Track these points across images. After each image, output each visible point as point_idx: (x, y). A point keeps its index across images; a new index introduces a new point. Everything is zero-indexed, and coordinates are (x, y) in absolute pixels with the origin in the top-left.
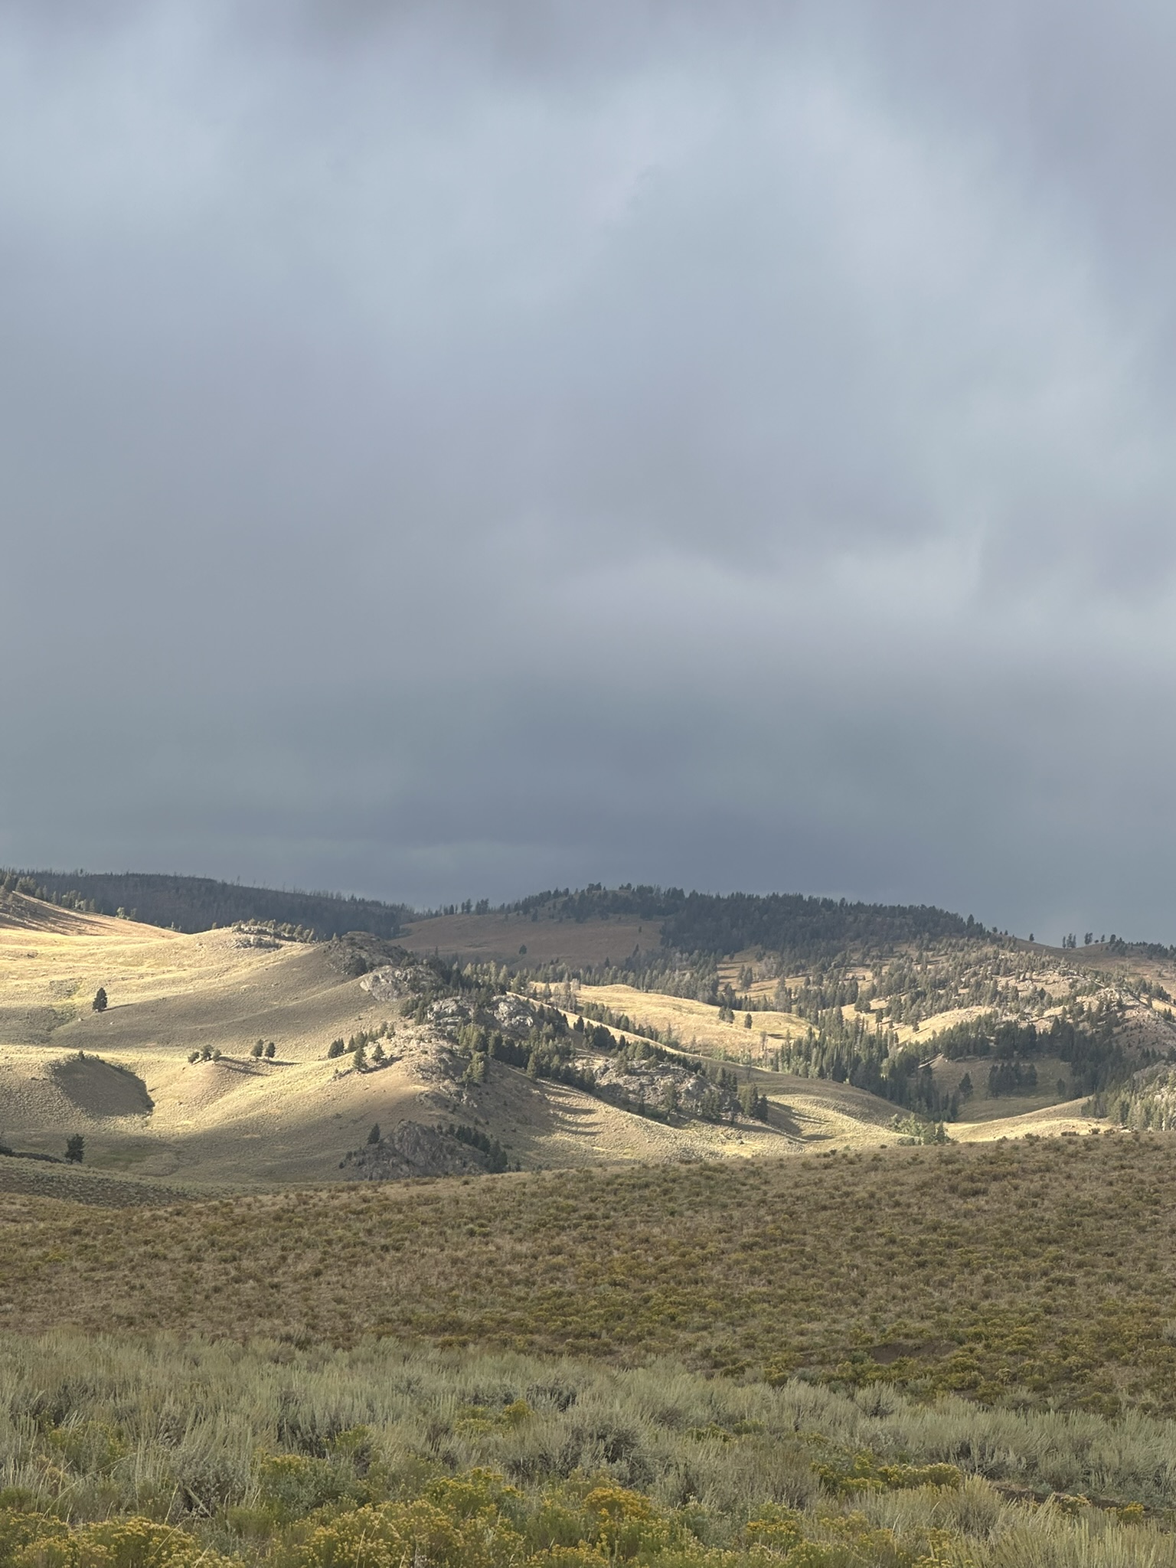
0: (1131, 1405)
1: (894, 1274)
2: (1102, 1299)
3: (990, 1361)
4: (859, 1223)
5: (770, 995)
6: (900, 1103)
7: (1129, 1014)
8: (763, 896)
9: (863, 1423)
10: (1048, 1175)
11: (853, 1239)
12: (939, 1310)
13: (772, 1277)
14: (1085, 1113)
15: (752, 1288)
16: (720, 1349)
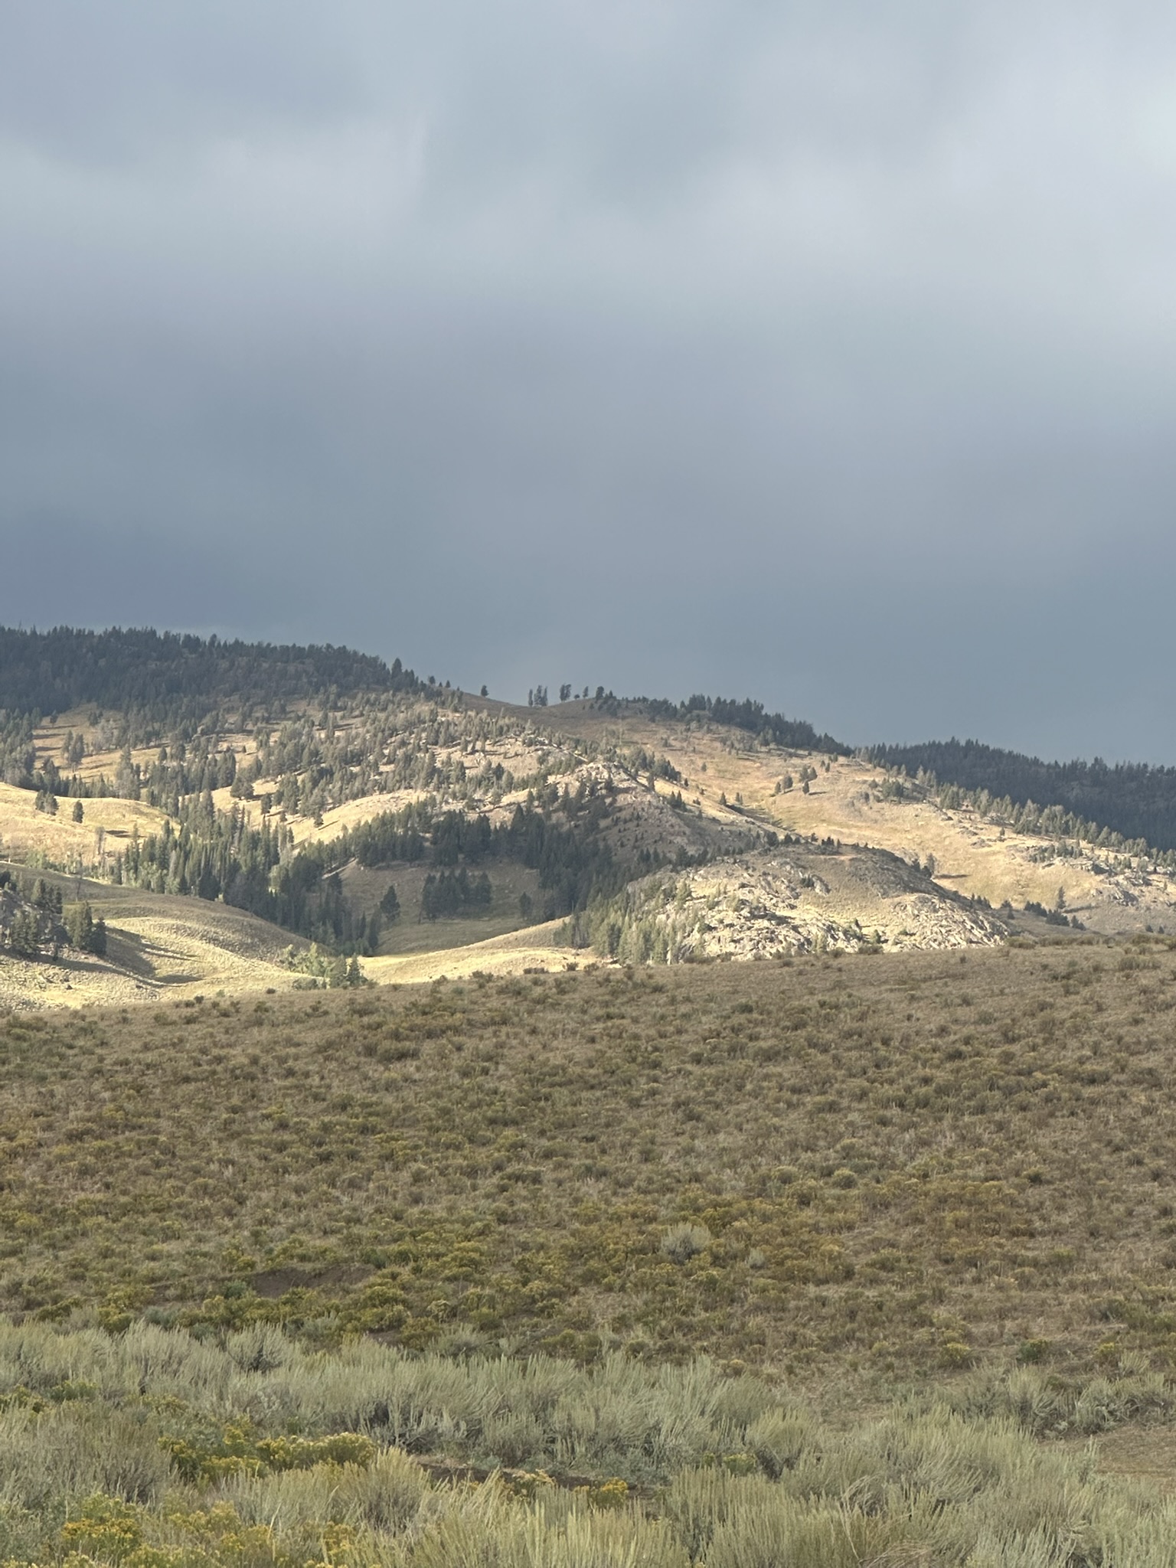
0: (615, 1346)
1: (286, 1171)
2: (577, 1201)
3: (421, 1290)
4: (235, 1101)
5: (110, 775)
6: (296, 928)
7: (622, 799)
8: (99, 631)
9: (238, 1381)
10: (504, 1029)
11: (227, 1123)
12: (349, 1221)
13: (110, 1179)
14: (558, 940)
15: (82, 1195)
16: (34, 1282)
